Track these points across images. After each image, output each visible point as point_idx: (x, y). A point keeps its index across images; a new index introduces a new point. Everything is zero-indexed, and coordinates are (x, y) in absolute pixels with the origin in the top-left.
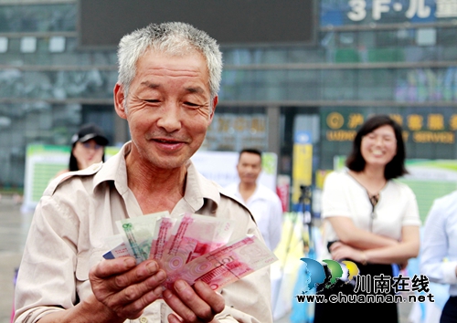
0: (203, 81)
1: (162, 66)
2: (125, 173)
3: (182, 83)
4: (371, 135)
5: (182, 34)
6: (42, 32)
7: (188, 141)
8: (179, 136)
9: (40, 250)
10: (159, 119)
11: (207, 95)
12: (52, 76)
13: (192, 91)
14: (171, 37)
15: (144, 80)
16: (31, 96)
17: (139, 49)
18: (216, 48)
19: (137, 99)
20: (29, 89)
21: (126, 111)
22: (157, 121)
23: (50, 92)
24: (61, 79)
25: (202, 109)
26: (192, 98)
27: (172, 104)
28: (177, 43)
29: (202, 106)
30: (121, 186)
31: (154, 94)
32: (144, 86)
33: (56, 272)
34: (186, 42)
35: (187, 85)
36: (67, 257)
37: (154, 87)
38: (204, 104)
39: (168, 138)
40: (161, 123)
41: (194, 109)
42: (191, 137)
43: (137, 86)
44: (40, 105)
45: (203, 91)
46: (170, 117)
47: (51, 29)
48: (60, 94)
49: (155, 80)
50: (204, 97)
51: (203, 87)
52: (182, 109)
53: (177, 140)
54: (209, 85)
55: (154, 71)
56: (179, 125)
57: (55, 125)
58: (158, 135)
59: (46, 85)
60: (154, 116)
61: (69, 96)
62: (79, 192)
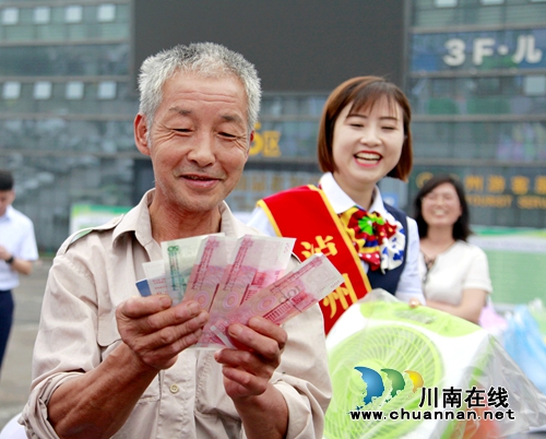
0: (241, 109)
1: (194, 88)
2: (148, 222)
3: (218, 109)
4: (430, 195)
5: (217, 54)
6: (91, 77)
7: (223, 177)
8: (212, 172)
9: (56, 315)
10: (190, 151)
11: (245, 125)
12: (101, 126)
13: (228, 119)
14: (204, 56)
15: (173, 106)
16: (76, 149)
17: (166, 70)
18: (255, 73)
19: (164, 128)
20: (75, 141)
21: (149, 145)
22: (187, 154)
23: (98, 144)
24: (112, 129)
25: (239, 141)
26: (228, 128)
27: (205, 134)
28: (211, 63)
29: (239, 138)
30: (143, 237)
31: (185, 122)
32: (174, 112)
33: (75, 335)
34: (221, 63)
35: (224, 112)
36: (86, 317)
37: (185, 113)
38: (241, 135)
39: (201, 174)
40: (192, 156)
41: (230, 141)
42: (227, 173)
43: (164, 113)
44: (87, 159)
45: (240, 121)
46: (204, 148)
47: (101, 73)
48: (109, 148)
49: (187, 105)
50: (241, 128)
51: (241, 115)
52: (217, 140)
53: (210, 176)
54: (247, 114)
55: (184, 95)
56: (213, 159)
57: (104, 182)
58: (189, 170)
59: (94, 136)
60: (184, 148)
61: (120, 150)
62: (94, 248)
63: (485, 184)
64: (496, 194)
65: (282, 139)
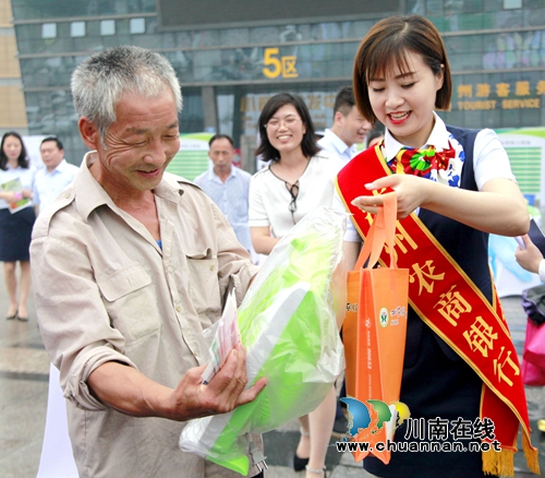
63: (474, 91)
64: (483, 99)
65: (299, 62)
